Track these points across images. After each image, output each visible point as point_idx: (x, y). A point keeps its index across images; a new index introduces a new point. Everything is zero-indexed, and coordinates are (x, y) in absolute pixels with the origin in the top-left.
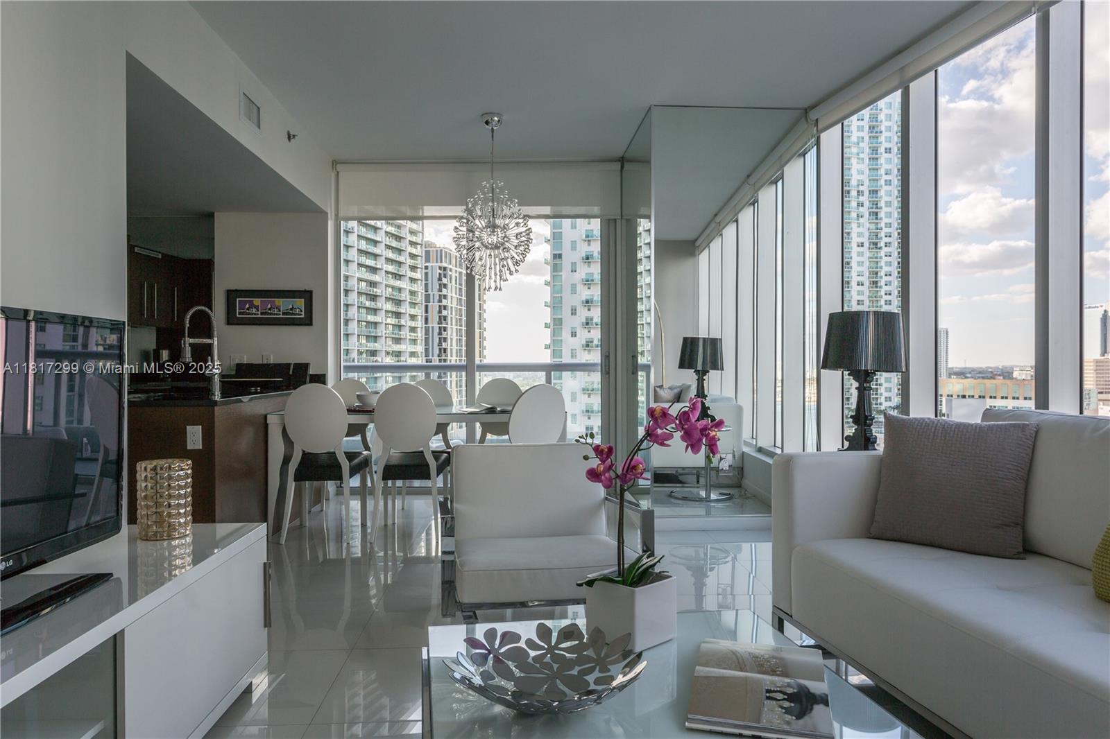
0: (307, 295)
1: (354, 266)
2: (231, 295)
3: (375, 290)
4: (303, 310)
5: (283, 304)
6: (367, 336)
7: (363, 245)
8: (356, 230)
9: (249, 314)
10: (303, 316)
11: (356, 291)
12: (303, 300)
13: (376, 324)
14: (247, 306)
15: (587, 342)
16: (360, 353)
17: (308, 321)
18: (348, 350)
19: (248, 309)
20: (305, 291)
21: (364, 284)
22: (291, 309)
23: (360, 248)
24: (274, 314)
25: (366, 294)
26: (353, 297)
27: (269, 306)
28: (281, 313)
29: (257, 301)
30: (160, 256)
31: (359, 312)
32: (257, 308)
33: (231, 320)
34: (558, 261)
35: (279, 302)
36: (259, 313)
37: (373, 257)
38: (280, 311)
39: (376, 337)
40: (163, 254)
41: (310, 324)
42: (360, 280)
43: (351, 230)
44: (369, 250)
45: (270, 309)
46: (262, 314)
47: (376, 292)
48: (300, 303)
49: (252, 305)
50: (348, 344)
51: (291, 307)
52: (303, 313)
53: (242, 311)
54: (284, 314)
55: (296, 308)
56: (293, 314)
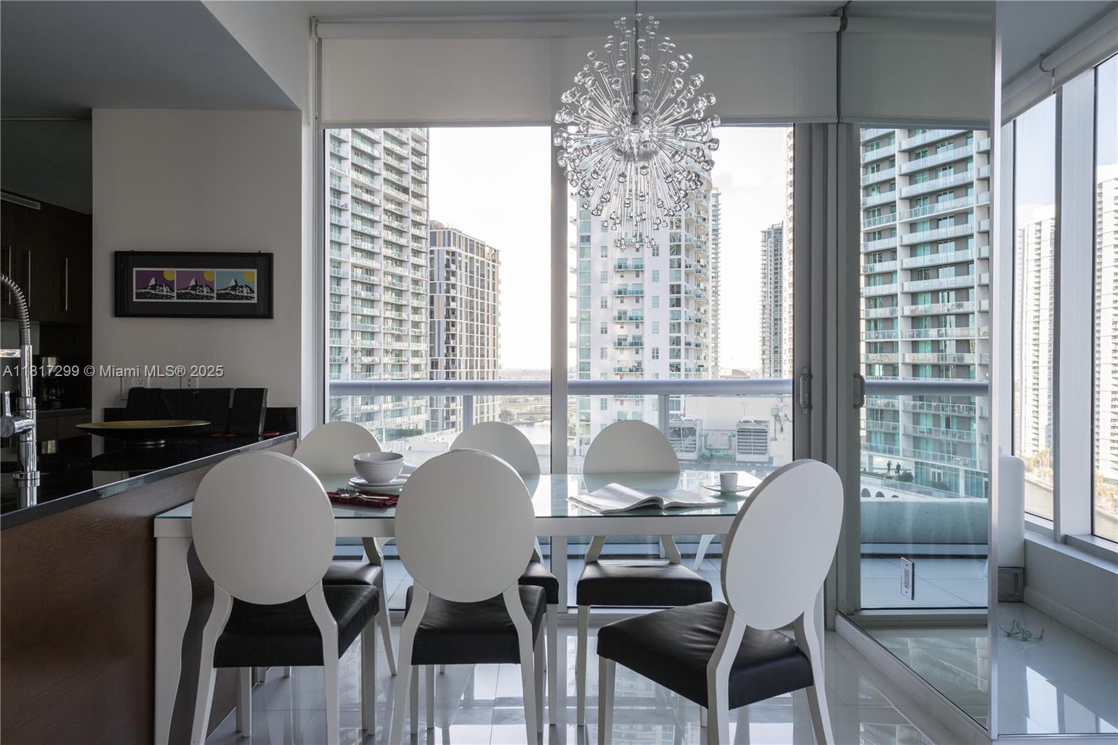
0: (263, 262)
1: (347, 250)
2: (123, 261)
3: (372, 278)
4: (255, 289)
5: (221, 279)
6: (362, 332)
7: (359, 226)
8: (350, 207)
9: (155, 296)
10: (255, 301)
11: (350, 279)
12: (255, 271)
13: (373, 317)
14: (153, 282)
15: (619, 339)
16: (355, 351)
17: (263, 310)
18: (340, 347)
19: (153, 287)
20: (259, 254)
21: (359, 271)
22: (234, 288)
23: (355, 229)
24: (202, 297)
25: (362, 283)
26: (346, 287)
27: (193, 283)
28: (215, 295)
29: (170, 273)
30: (38, 207)
31: (353, 304)
32: (170, 285)
33: (123, 308)
34: (586, 245)
35: (211, 274)
36: (175, 294)
37: (369, 240)
38: (212, 291)
39: (373, 333)
40: (42, 203)
41: (268, 314)
42: (355, 266)
43: (344, 208)
44: (366, 232)
45: (194, 288)
46: (179, 296)
47: (373, 281)
48: (250, 276)
49: (161, 281)
50: (340, 341)
51: (233, 283)
52: (255, 295)
53: (143, 291)
54: (220, 296)
55: (242, 287)
56: (236, 297)
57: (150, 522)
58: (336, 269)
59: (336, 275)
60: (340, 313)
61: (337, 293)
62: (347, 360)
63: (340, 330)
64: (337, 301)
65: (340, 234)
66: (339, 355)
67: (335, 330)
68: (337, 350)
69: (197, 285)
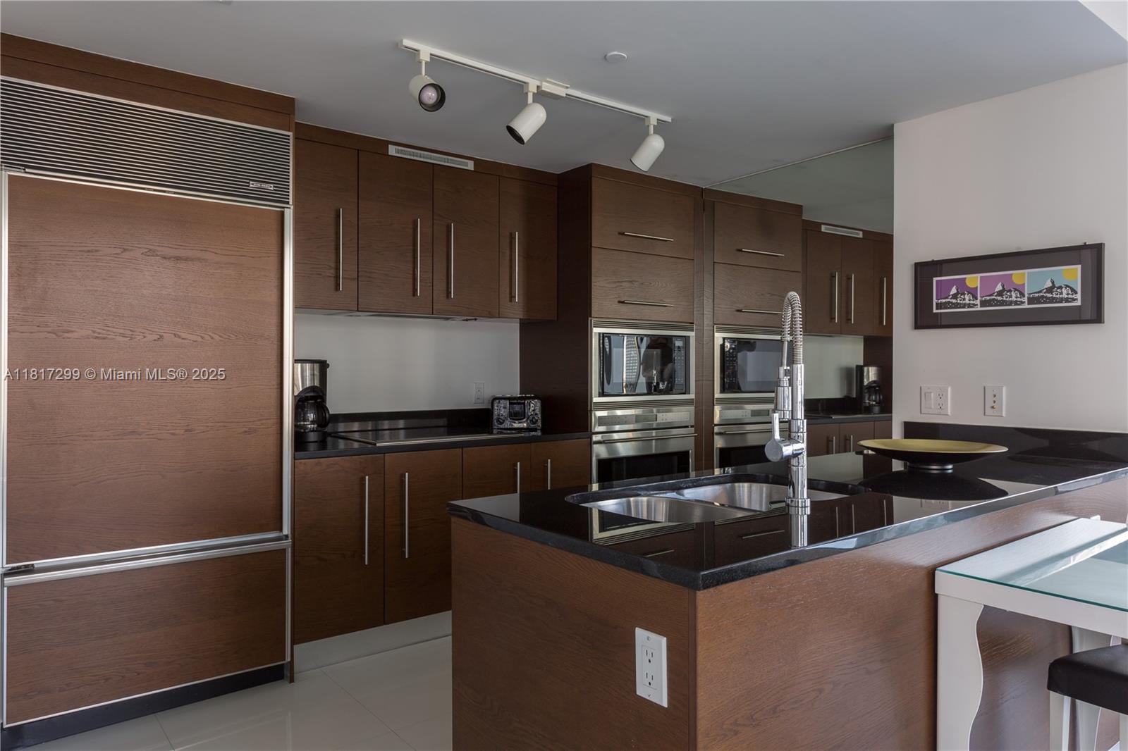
0: (1090, 256)
2: (925, 272)
4: (1079, 291)
5: (1030, 280)
9: (957, 306)
10: (1078, 303)
12: (1079, 267)
14: (954, 291)
17: (1091, 313)
19: (955, 296)
20: (1085, 247)
22: (1050, 290)
24: (1011, 303)
27: (999, 288)
28: (1026, 300)
29: (973, 280)
30: (862, 236)
32: (973, 293)
33: (925, 319)
35: (1022, 277)
36: (978, 302)
38: (1022, 295)
40: (863, 232)
41: (1098, 318)
45: (1000, 293)
46: (983, 304)
48: (1072, 275)
49: (963, 288)
51: (1049, 284)
52: (1079, 296)
53: (944, 301)
54: (1031, 301)
55: (1060, 287)
56: (1052, 300)
57: (931, 573)
69: (1004, 290)
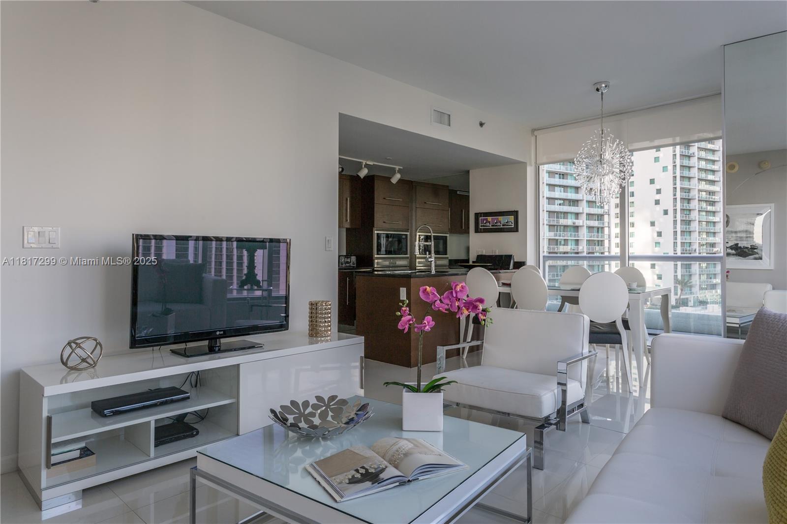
0: (515, 214)
1: (695, 181)
2: (477, 215)
3: (713, 197)
5: (503, 220)
6: (707, 232)
7: (703, 164)
8: (696, 154)
9: (486, 226)
10: (513, 226)
11: (697, 199)
12: (513, 216)
13: (714, 223)
14: (485, 222)
16: (701, 245)
17: (516, 229)
18: (690, 243)
20: (514, 211)
21: (704, 193)
22: (507, 223)
23: (700, 167)
24: (498, 226)
25: (706, 201)
26: (694, 204)
27: (496, 221)
29: (489, 219)
31: (699, 215)
32: (489, 222)
33: (477, 230)
35: (501, 218)
37: (711, 173)
38: (501, 224)
39: (714, 233)
41: (517, 231)
42: (700, 191)
43: (692, 155)
44: (708, 168)
45: (496, 223)
46: (492, 226)
47: (714, 199)
48: (512, 218)
49: (487, 221)
50: (690, 238)
51: (507, 221)
52: (513, 224)
53: (482, 224)
54: (503, 225)
55: (509, 222)
56: (507, 225)
58: (687, 194)
59: (687, 197)
60: (690, 221)
61: (688, 208)
62: (695, 250)
63: (690, 232)
64: (688, 213)
65: (690, 171)
66: (690, 247)
67: (687, 231)
68: (688, 244)
